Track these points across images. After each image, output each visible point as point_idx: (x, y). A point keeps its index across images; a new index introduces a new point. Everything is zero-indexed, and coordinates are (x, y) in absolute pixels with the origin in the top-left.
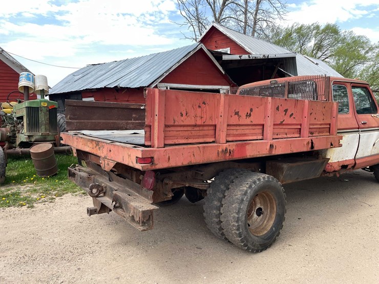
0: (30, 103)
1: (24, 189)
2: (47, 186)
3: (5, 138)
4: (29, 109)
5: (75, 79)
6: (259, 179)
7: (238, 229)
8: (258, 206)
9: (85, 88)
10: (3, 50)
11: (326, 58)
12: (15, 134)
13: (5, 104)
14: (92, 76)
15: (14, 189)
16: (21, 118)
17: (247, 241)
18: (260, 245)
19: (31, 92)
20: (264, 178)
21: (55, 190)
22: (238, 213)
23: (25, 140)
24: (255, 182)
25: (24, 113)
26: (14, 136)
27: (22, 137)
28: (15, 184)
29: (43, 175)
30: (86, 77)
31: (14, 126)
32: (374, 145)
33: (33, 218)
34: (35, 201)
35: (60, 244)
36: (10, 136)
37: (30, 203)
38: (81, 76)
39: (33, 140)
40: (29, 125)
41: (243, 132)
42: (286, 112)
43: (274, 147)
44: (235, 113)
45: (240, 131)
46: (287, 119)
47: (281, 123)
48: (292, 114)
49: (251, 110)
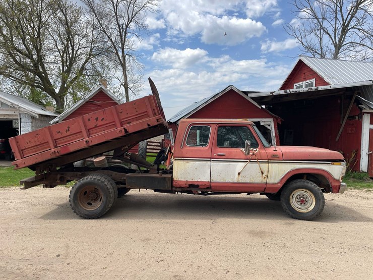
8: (101, 196)
32: (239, 174)
41: (68, 139)
42: (97, 119)
43: (90, 141)
44: (58, 133)
45: (66, 139)
46: (100, 123)
47: (96, 127)
48: (103, 119)
49: (69, 127)
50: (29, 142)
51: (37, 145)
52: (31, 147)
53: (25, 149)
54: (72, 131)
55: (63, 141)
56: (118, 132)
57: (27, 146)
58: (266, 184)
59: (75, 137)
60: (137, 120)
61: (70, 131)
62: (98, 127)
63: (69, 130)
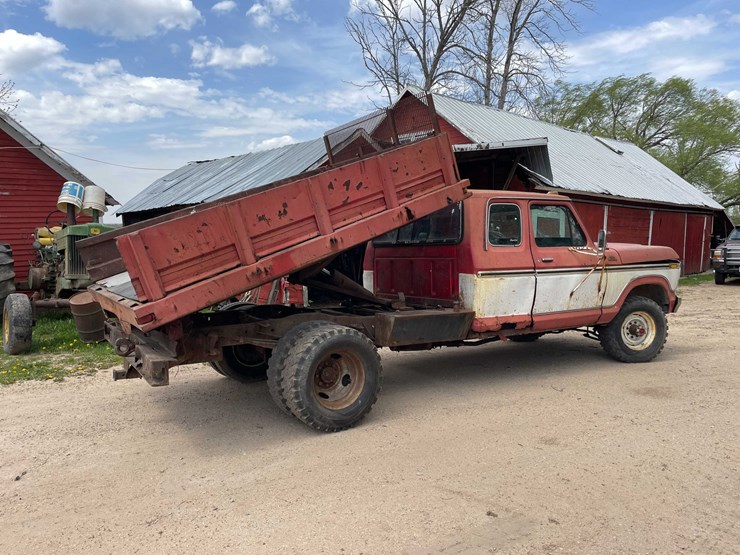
0: (73, 229)
1: (55, 359)
2: (91, 356)
3: (39, 285)
4: (72, 238)
5: (166, 187)
6: (332, 333)
7: (297, 397)
8: (345, 372)
9: (173, 204)
10: (42, 145)
11: (663, 139)
12: (54, 278)
13: (43, 230)
14: (192, 181)
15: (42, 358)
16: (62, 252)
17: (312, 414)
18: (335, 422)
19: (78, 212)
20: (340, 331)
21: (101, 360)
22: (297, 375)
23: (67, 287)
24: (324, 337)
25: (65, 245)
26: (53, 281)
27: (63, 283)
28: (46, 352)
29: (89, 339)
30: (183, 183)
31: (54, 265)
32: (571, 295)
33: (58, 393)
34: (68, 373)
35: (81, 421)
36: (47, 282)
37: (59, 376)
38: (175, 181)
39: (77, 286)
40: (72, 262)
41: (283, 237)
42: (347, 184)
43: (339, 240)
44: (260, 219)
45: (278, 236)
46: (354, 195)
47: (345, 204)
48: (361, 184)
49: (285, 205)
50: (180, 248)
51: (203, 255)
52: (186, 262)
53: (168, 268)
54: (294, 214)
55: (269, 242)
56: (395, 216)
57: (176, 258)
58: (601, 308)
59: (298, 231)
60: (423, 189)
61: (290, 214)
62: (350, 203)
63: (285, 212)
